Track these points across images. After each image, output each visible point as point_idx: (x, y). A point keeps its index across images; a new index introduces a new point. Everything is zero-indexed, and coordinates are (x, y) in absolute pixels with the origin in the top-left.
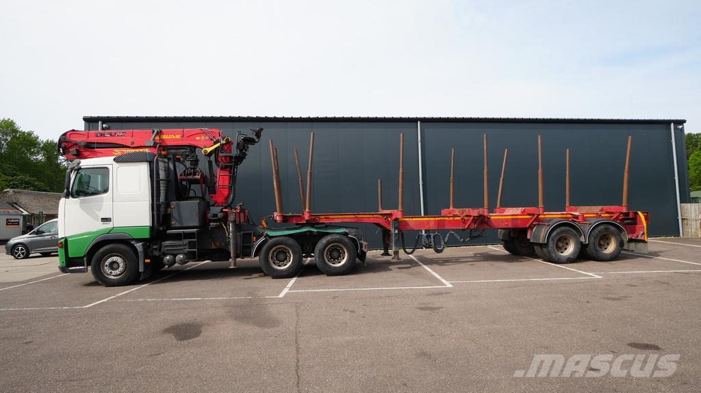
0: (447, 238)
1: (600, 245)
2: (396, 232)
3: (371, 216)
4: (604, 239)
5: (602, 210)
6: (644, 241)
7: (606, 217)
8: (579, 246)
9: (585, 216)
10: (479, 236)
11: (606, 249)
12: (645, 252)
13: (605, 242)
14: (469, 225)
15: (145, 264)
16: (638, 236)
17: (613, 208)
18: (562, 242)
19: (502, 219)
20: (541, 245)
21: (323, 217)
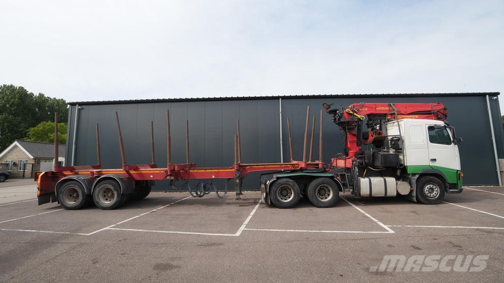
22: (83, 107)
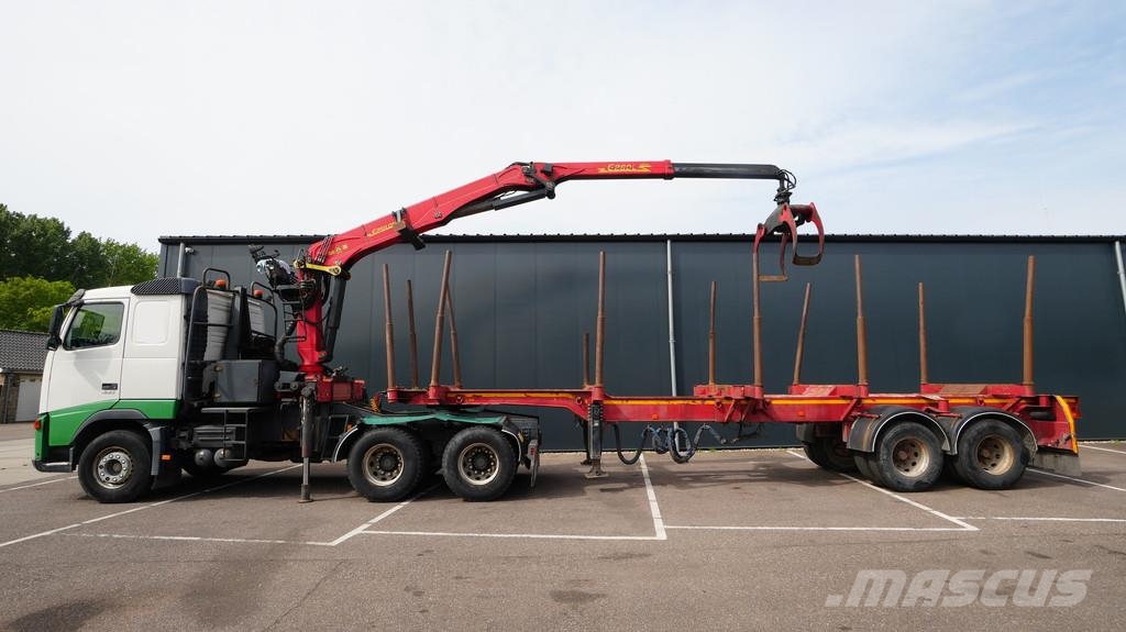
0: (697, 438)
1: (982, 459)
2: (597, 424)
3: (554, 395)
4: (989, 447)
5: (985, 392)
6: (1071, 453)
7: (990, 404)
8: (940, 459)
9: (951, 401)
10: (754, 435)
11: (994, 465)
12: (1075, 472)
13: (991, 452)
14: (730, 416)
15: (162, 463)
16: (1058, 442)
17: (1006, 388)
18: (905, 453)
19: (793, 405)
20: (867, 456)
21: (470, 395)
22: (197, 248)
